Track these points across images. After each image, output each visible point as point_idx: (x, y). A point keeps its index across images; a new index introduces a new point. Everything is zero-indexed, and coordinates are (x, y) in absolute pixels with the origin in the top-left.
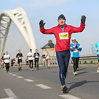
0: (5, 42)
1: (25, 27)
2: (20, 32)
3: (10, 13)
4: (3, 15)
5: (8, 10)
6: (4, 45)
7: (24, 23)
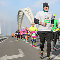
0: (21, 24)
1: (31, 17)
2: (28, 19)
3: (23, 10)
4: (20, 11)
5: (22, 9)
6: (21, 26)
7: (30, 15)
